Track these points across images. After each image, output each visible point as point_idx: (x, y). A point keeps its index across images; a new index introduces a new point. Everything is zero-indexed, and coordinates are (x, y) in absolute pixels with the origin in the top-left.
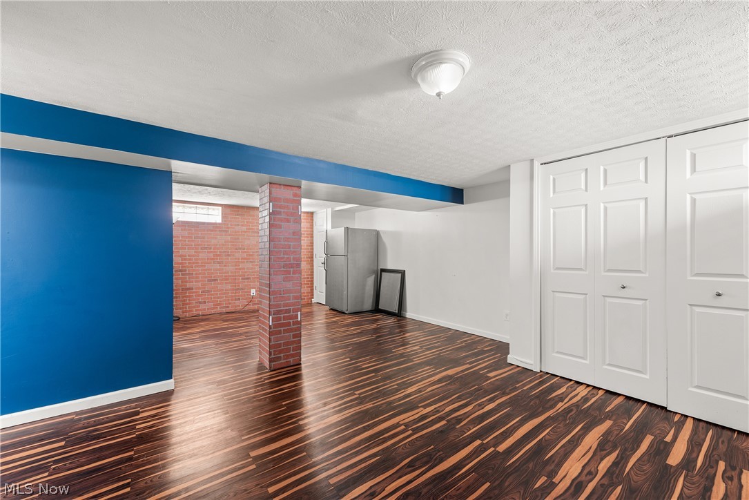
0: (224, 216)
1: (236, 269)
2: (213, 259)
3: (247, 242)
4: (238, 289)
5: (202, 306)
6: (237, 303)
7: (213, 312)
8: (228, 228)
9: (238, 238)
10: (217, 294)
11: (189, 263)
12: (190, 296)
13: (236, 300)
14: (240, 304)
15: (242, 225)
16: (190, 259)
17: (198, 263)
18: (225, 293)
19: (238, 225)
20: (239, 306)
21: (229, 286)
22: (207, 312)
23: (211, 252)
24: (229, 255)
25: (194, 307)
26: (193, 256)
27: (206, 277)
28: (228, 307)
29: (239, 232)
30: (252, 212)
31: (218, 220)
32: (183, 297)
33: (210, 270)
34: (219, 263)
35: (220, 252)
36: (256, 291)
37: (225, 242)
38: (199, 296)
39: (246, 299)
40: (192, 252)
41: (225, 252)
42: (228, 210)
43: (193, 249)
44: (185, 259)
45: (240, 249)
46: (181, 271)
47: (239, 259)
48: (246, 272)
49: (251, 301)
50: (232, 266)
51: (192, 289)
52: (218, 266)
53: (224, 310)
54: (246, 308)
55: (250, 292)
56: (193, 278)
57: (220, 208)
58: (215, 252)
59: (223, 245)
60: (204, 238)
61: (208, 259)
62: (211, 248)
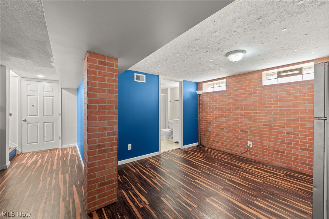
0: (227, 85)
1: (237, 123)
2: (221, 115)
3: (244, 102)
4: (238, 138)
5: (216, 144)
6: (237, 149)
7: (221, 149)
8: (231, 93)
9: (238, 100)
10: (224, 138)
11: (210, 117)
12: (210, 136)
13: (236, 146)
14: (239, 151)
15: (240, 89)
16: (210, 114)
17: (213, 117)
18: (228, 139)
19: (238, 90)
20: (238, 151)
21: (231, 135)
22: (217, 148)
23: (220, 110)
24: (231, 113)
25: (212, 143)
26: (211, 112)
27: (218, 126)
28: (231, 150)
29: (238, 95)
30: (248, 77)
31: (224, 88)
32: (207, 135)
33: (220, 121)
34: (225, 117)
35: (226, 110)
36: (253, 144)
37: (229, 103)
38: (214, 137)
39: (244, 148)
40: (211, 110)
41: (228, 110)
42: (230, 80)
43: (211, 108)
44: (208, 114)
45: (239, 107)
46: (206, 120)
47: (238, 115)
48: (244, 126)
49: (248, 149)
50: (234, 120)
51: (211, 132)
52: (224, 119)
53: (228, 151)
54: (244, 155)
55: (248, 143)
56: (211, 125)
57: (225, 80)
58: (222, 110)
59: (227, 105)
60: (216, 101)
61: (219, 114)
62: (220, 108)
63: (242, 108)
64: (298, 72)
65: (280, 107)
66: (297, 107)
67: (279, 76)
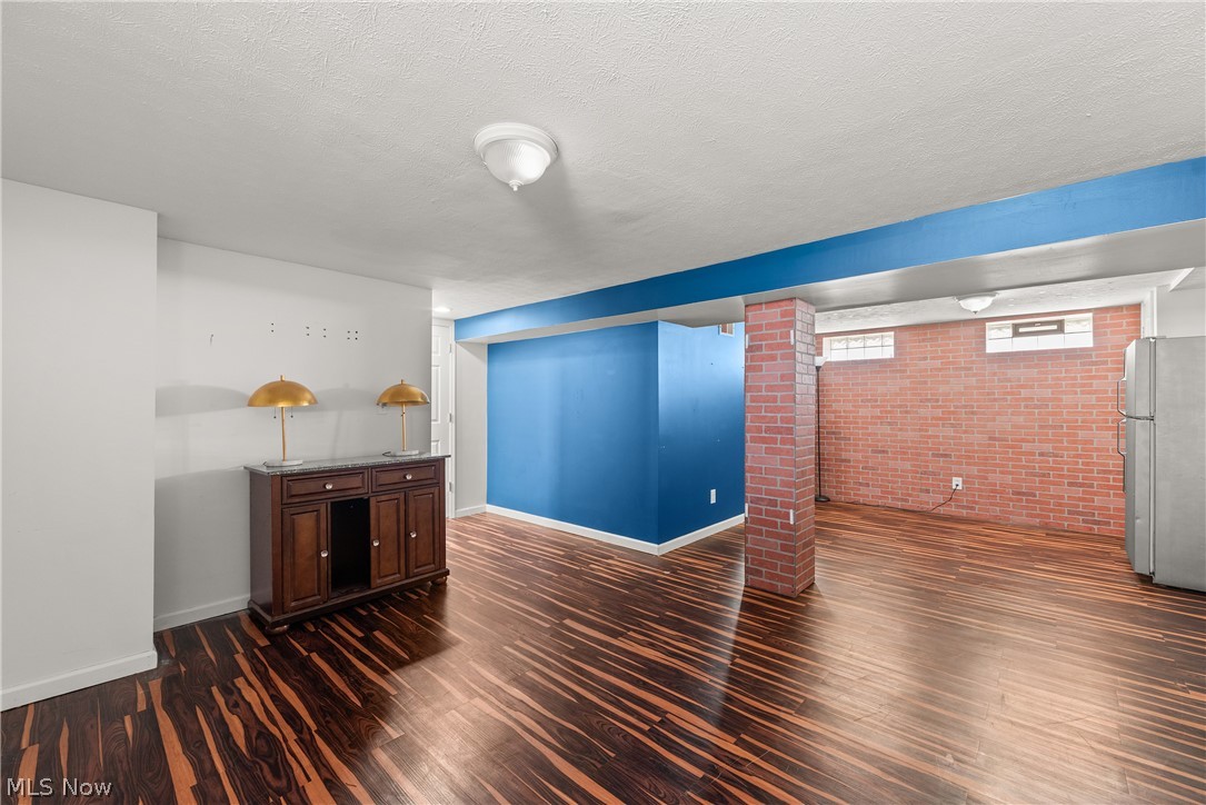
0: (898, 346)
1: (921, 436)
2: (879, 418)
3: (942, 389)
4: (925, 473)
5: (863, 491)
6: (924, 497)
7: (880, 502)
8: (906, 365)
9: (926, 383)
10: (887, 475)
11: (845, 423)
12: (846, 472)
13: (921, 491)
14: (929, 501)
15: (932, 358)
16: (846, 417)
17: (857, 423)
18: (900, 476)
19: (925, 359)
20: (927, 503)
21: (908, 466)
22: (869, 500)
23: (877, 406)
24: (907, 412)
25: (852, 489)
26: (851, 412)
27: (870, 446)
28: (906, 501)
29: (926, 370)
30: (952, 331)
31: (889, 353)
32: (837, 471)
33: (876, 434)
34: (889, 424)
35: (892, 406)
36: (964, 482)
37: (900, 389)
38: (859, 473)
39: (942, 493)
40: (850, 406)
41: (900, 406)
42: (906, 335)
43: (849, 401)
44: (840, 417)
45: (928, 400)
46: (834, 433)
47: (926, 419)
48: (940, 444)
49: (953, 495)
50: (915, 430)
51: (849, 461)
52: (888, 429)
53: (899, 504)
54: (942, 510)
55: (951, 481)
56: (850, 445)
57: (892, 333)
58: (883, 406)
59: (897, 394)
60: (866, 384)
61: (872, 417)
62: (876, 401)
63: (937, 401)
64: (1055, 327)
65: (1026, 399)
66: (1060, 400)
67: (1016, 334)
